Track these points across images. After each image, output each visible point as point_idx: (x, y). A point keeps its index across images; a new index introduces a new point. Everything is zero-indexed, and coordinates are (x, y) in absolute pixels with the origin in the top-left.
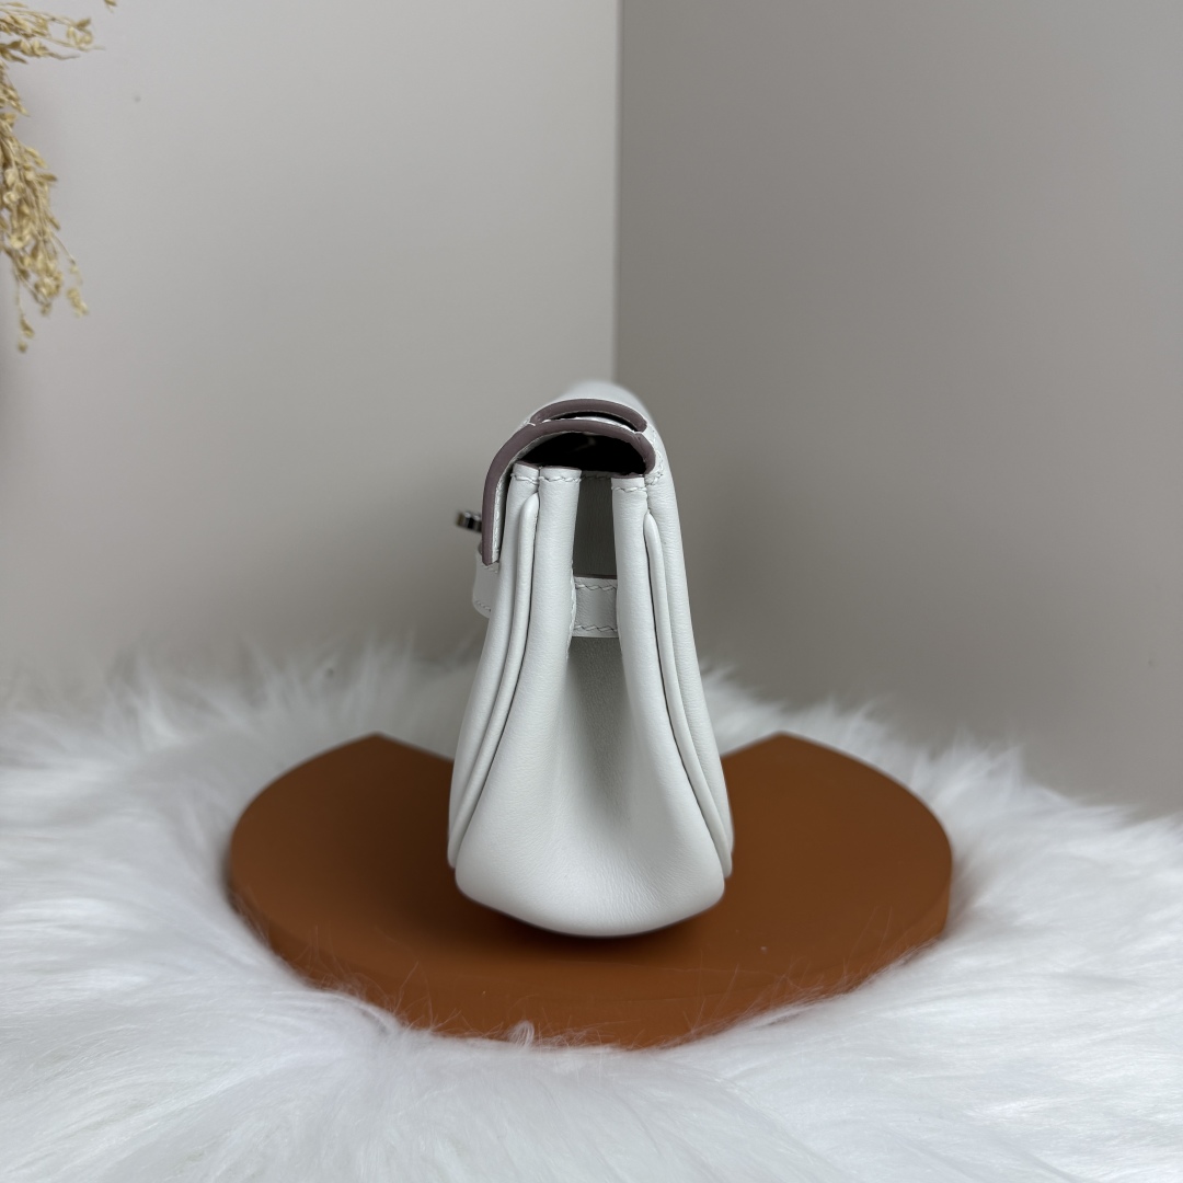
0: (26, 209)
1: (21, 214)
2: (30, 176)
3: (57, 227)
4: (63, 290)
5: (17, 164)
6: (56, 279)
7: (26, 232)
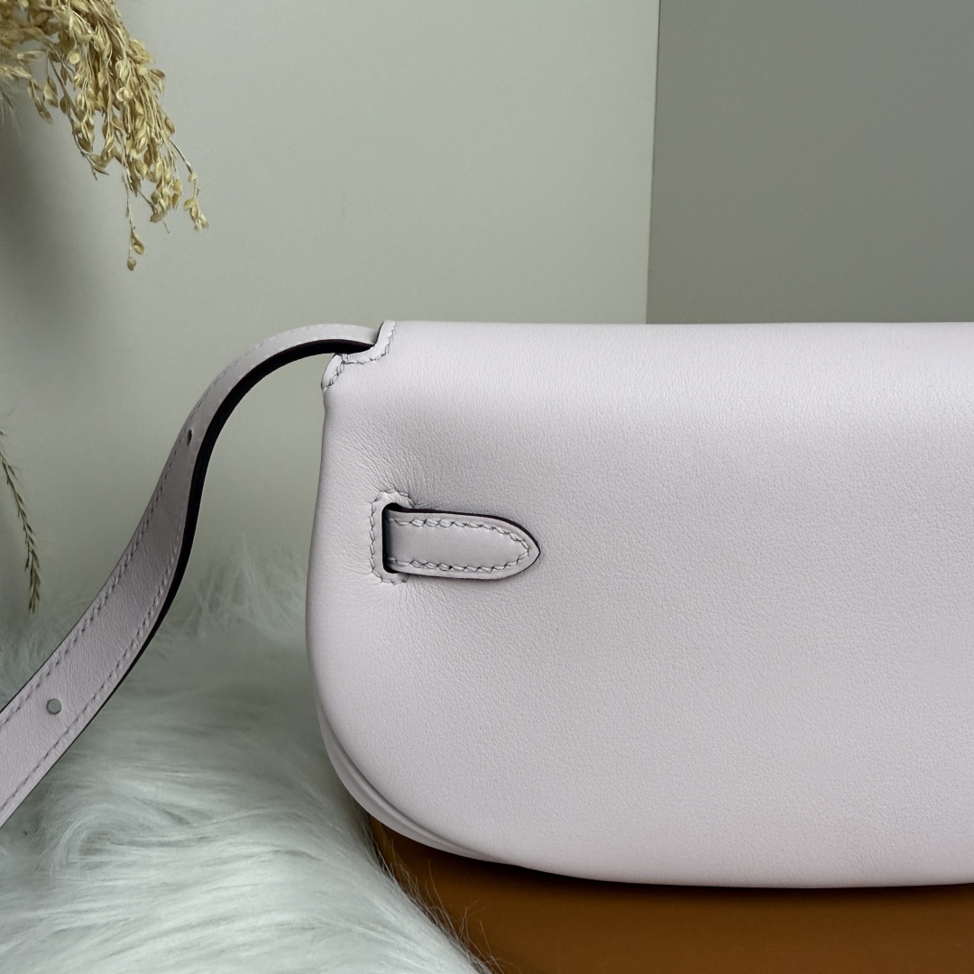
0: (139, 109)
1: (134, 115)
2: (143, 70)
3: (172, 131)
4: (181, 201)
5: (128, 55)
6: (175, 188)
7: (141, 134)
